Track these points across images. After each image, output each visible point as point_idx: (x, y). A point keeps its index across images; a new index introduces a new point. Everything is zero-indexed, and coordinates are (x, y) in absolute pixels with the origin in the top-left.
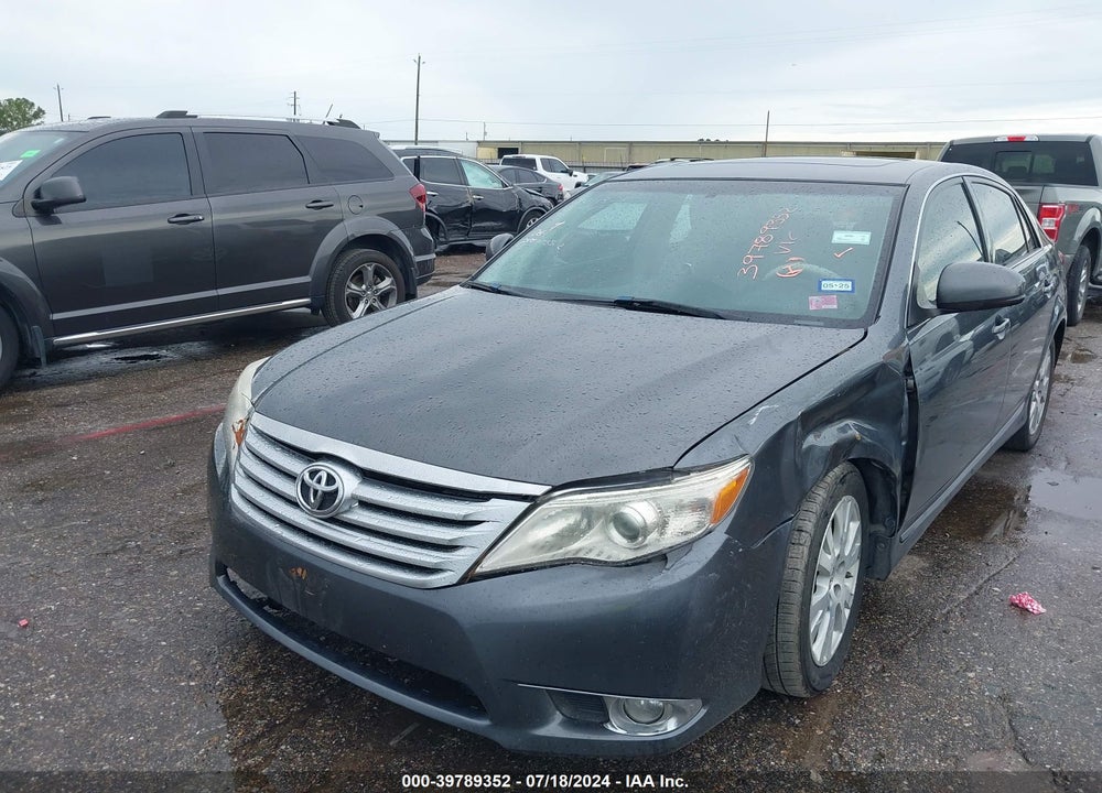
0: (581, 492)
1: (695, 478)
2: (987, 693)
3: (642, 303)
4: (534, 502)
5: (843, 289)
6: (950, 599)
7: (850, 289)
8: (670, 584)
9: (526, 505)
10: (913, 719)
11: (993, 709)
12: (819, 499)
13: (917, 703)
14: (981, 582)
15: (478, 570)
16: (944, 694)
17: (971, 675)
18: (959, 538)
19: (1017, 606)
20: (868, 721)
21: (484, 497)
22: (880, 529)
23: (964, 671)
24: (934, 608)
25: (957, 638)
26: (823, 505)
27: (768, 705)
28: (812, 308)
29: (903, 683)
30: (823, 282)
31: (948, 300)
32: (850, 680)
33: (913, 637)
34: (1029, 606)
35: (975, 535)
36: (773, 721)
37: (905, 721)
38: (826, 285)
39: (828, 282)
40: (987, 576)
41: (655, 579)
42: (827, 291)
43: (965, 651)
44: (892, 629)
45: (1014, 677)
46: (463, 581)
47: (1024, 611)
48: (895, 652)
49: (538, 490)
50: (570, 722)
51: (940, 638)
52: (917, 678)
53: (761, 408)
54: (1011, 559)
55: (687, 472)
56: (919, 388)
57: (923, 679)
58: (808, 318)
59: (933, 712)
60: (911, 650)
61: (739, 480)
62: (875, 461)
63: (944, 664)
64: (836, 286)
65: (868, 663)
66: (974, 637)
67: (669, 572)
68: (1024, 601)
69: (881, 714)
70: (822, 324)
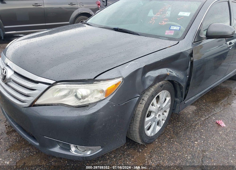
0: (64, 84)
1: (102, 83)
2: (199, 149)
3: (120, 29)
4: (51, 85)
5: (177, 29)
6: (199, 119)
7: (179, 29)
8: (86, 114)
9: (47, 86)
10: (174, 154)
11: (199, 154)
12: (151, 91)
13: (177, 149)
14: (210, 115)
15: (36, 103)
16: (186, 147)
17: (196, 143)
18: (209, 102)
19: (218, 123)
20: (160, 153)
21: (37, 82)
22: (178, 100)
23: (195, 141)
24: (193, 121)
25: (196, 131)
26: (152, 93)
27: (134, 144)
28: (166, 34)
29: (175, 143)
30: (171, 27)
31: (210, 35)
32: (161, 140)
33: (184, 129)
34: (221, 124)
35: (214, 102)
36: (134, 150)
37: (171, 154)
38: (172, 28)
39: (173, 27)
40: (212, 114)
41: (83, 112)
42: (172, 29)
43: (197, 135)
44: (179, 127)
45: (208, 145)
46: (30, 106)
47: (219, 125)
48: (177, 133)
49: (52, 82)
50: (62, 148)
51: (192, 131)
52: (180, 142)
53: (131, 63)
54: (221, 110)
55: (99, 81)
56: (194, 60)
57: (182, 142)
58: (164, 37)
59: (180, 153)
60: (182, 133)
61: (116, 85)
62: (175, 81)
63: (190, 139)
64: (175, 28)
65: (168, 136)
66: (202, 132)
67: (87, 111)
68: (220, 123)
69: (165, 152)
70: (167, 39)
